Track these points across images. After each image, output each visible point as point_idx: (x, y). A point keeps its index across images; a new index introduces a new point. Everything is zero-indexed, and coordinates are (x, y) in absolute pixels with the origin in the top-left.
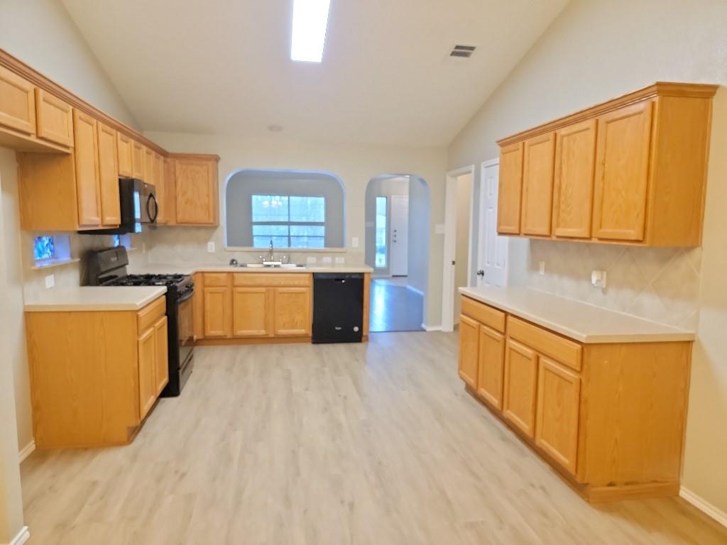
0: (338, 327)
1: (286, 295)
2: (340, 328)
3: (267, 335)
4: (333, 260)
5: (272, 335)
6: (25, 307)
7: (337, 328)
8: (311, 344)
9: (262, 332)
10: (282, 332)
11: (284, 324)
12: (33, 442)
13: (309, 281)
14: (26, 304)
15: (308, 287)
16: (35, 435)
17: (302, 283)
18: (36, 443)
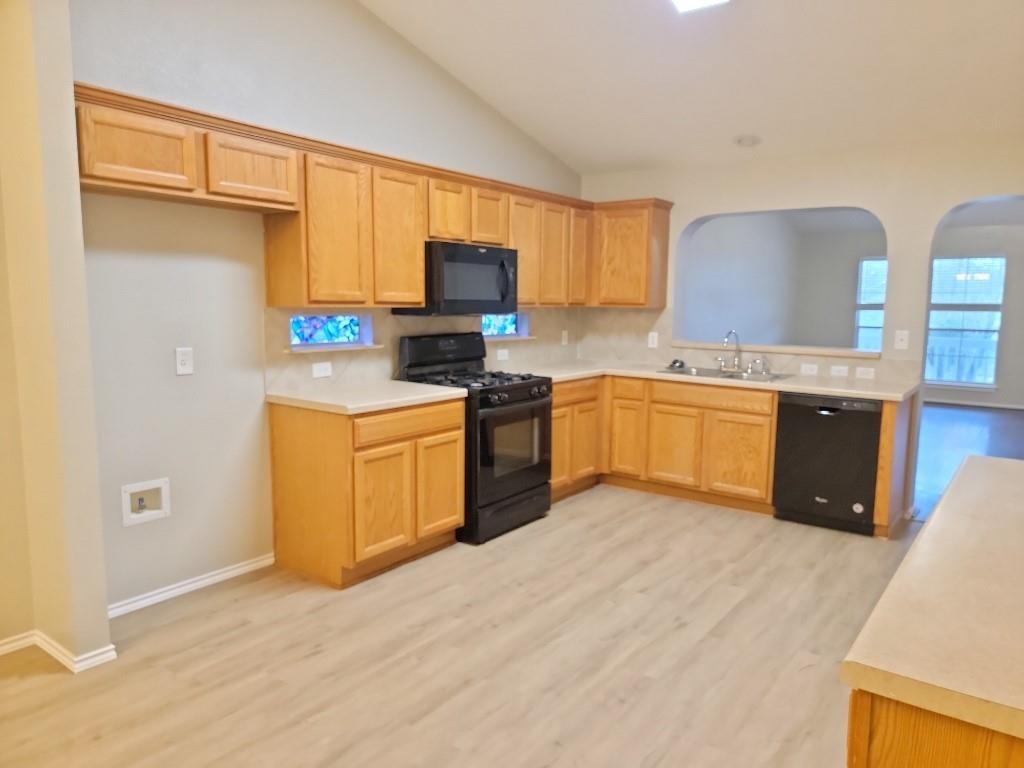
0: (821, 497)
1: (729, 425)
2: (824, 501)
3: (696, 486)
4: (852, 371)
5: (704, 488)
6: (267, 396)
7: (818, 499)
8: (771, 517)
9: (690, 480)
10: (719, 486)
11: (725, 474)
12: (272, 554)
13: (768, 407)
14: (268, 393)
15: (770, 415)
16: (275, 547)
17: (757, 407)
18: (275, 556)
